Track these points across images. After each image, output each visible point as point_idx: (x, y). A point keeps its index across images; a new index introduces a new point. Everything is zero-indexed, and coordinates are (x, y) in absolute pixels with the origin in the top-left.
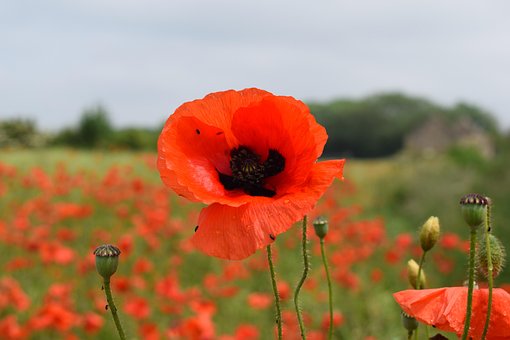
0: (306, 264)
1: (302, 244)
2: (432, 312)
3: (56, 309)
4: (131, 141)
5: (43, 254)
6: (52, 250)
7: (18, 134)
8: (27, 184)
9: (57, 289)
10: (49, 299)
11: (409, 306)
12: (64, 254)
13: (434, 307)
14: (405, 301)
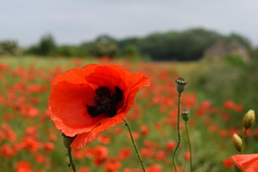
0: (179, 138)
1: (177, 127)
2: (254, 169)
3: (30, 140)
4: (66, 52)
5: (23, 112)
6: (28, 110)
7: (9, 48)
8: (14, 75)
9: (30, 130)
10: (27, 135)
11: (241, 165)
12: (34, 112)
13: (255, 166)
14: (238, 161)
